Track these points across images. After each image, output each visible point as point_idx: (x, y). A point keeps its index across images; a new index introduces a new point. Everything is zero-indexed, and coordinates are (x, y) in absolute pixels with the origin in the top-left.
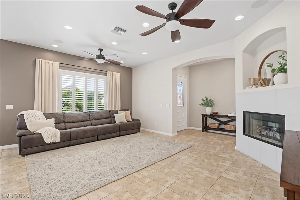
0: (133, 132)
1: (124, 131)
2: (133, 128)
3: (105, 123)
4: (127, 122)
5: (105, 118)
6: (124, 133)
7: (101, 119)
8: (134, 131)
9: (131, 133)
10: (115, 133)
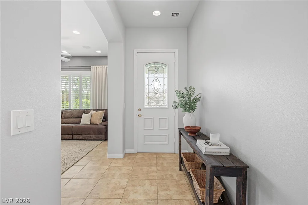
0: (92, 139)
1: (80, 135)
2: (92, 133)
3: (71, 123)
4: (91, 124)
5: (75, 117)
6: (78, 138)
7: (71, 118)
8: (93, 137)
9: (88, 139)
10: (67, 135)
